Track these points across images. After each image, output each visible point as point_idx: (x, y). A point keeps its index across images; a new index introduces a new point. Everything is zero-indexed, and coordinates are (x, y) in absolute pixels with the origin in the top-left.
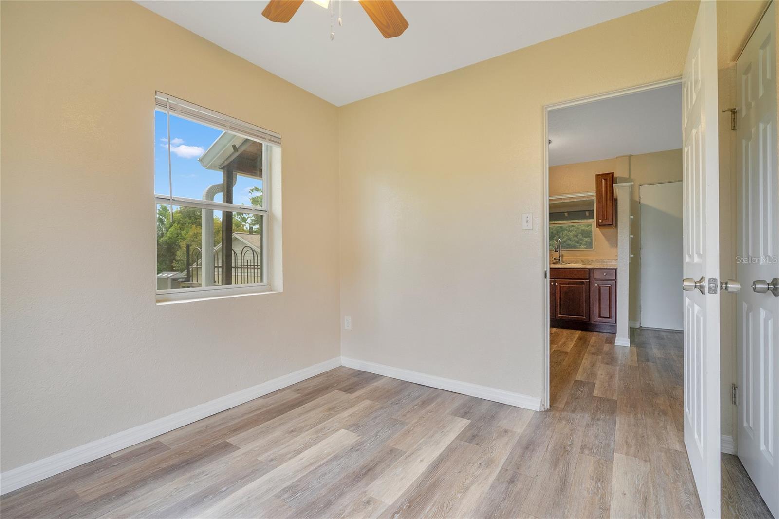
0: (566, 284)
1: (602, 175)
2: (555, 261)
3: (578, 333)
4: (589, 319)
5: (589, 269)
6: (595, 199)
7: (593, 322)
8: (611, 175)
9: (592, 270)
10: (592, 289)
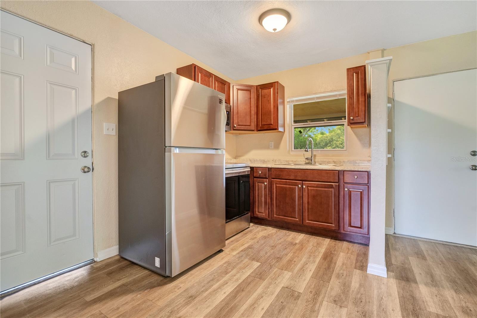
0: (314, 187)
1: (353, 68)
2: (307, 161)
3: (327, 242)
4: (339, 226)
5: (338, 171)
6: (346, 97)
7: (342, 231)
8: (363, 68)
9: (343, 172)
10: (342, 193)
